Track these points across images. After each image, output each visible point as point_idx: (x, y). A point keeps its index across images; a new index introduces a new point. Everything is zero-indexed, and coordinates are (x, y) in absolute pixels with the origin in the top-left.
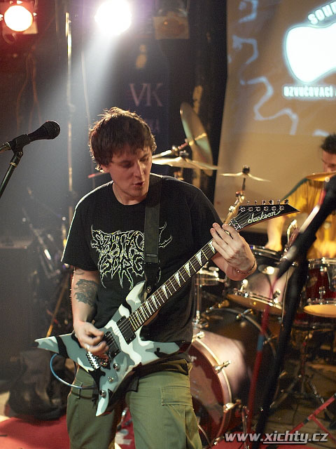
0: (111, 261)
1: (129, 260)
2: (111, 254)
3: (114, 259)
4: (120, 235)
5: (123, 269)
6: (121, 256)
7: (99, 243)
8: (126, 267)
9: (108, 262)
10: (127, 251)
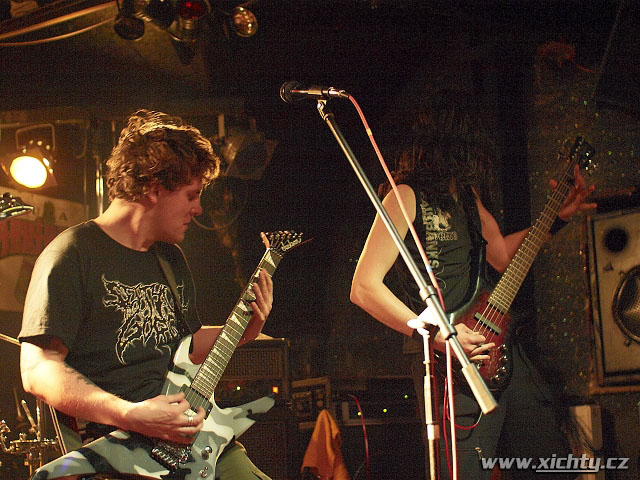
0: (141, 324)
1: (164, 321)
2: (142, 314)
3: (145, 322)
4: (144, 289)
5: (159, 333)
6: (153, 317)
7: (120, 299)
8: (163, 330)
9: (137, 325)
10: (159, 310)
